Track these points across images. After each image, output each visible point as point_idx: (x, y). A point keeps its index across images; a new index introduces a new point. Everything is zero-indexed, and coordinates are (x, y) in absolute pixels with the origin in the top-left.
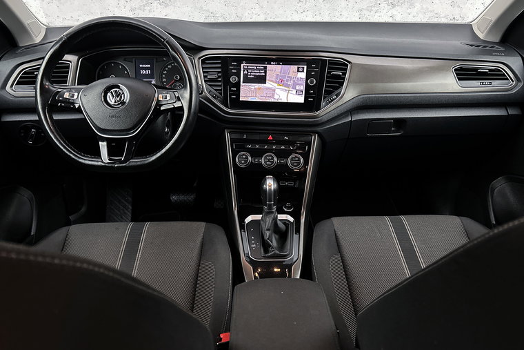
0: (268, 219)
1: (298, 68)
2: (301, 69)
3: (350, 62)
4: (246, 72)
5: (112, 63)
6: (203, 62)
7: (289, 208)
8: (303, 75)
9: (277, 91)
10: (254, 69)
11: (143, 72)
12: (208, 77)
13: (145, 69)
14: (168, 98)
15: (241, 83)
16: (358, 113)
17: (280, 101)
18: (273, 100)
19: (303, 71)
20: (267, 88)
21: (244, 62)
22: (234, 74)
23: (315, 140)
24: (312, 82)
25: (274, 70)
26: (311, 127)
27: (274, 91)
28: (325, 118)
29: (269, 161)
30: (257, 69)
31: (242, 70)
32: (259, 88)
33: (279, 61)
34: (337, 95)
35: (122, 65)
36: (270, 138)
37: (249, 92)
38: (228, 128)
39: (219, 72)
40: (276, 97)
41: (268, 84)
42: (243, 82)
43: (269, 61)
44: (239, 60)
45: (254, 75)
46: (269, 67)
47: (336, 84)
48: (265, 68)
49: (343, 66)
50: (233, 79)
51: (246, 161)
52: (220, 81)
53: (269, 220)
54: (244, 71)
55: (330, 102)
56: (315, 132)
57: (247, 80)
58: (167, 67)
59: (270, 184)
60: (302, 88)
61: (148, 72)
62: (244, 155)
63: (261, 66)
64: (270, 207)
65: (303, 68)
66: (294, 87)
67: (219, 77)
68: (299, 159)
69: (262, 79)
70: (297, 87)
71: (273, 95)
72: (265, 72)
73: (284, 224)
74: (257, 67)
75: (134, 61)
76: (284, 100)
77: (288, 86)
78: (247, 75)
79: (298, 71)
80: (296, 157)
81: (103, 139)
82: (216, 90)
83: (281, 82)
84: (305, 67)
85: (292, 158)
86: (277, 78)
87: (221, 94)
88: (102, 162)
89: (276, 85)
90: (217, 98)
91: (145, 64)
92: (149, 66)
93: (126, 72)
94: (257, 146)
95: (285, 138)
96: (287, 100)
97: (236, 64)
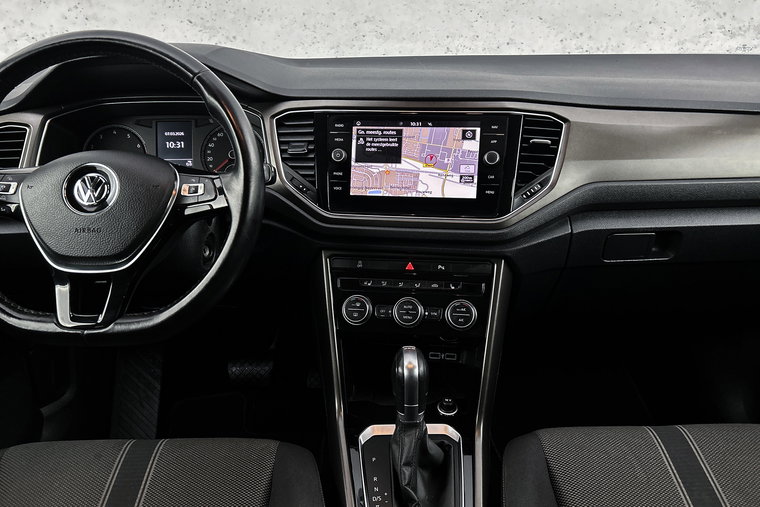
0: (407, 440)
1: (464, 132)
2: (469, 135)
3: (565, 120)
4: (362, 142)
5: (114, 128)
6: (280, 124)
7: (448, 409)
8: (474, 146)
9: (422, 176)
10: (377, 136)
11: (170, 145)
12: (290, 151)
13: (175, 139)
14: (201, 191)
15: (353, 163)
16: (583, 218)
17: (428, 195)
18: (414, 195)
19: (474, 138)
20: (403, 172)
21: (358, 123)
22: (339, 145)
23: (499, 272)
24: (492, 159)
25: (415, 137)
26: (493, 246)
27: (417, 176)
28: (521, 229)
29: (408, 314)
30: (383, 136)
31: (354, 137)
32: (388, 172)
33: (425, 120)
34: (543, 184)
35: (133, 134)
36: (410, 266)
37: (368, 180)
38: (327, 249)
39: (309, 142)
40: (421, 188)
41: (405, 164)
42: (357, 161)
43: (407, 120)
44: (349, 119)
45: (378, 147)
46: (406, 131)
47: (540, 162)
48: (400, 133)
49: (552, 127)
50: (337, 155)
51: (362, 314)
52: (312, 160)
53: (409, 441)
54: (358, 139)
55: (529, 197)
56: (498, 257)
57: (365, 156)
58: (215, 135)
59: (411, 364)
60: (473, 169)
61: (181, 145)
62: (357, 301)
63: (391, 130)
64: (411, 414)
65: (474, 132)
66: (456, 169)
67: (310, 151)
68: (469, 311)
69: (393, 155)
70: (463, 169)
71: (416, 184)
72: (400, 141)
73: (441, 445)
74: (382, 131)
75: (154, 124)
76: (437, 194)
77: (444, 167)
78: (364, 146)
79: (464, 138)
80: (462, 306)
81: (63, 278)
82: (303, 176)
83: (430, 160)
84: (478, 130)
85: (455, 308)
86: (422, 151)
87: (313, 183)
88: (58, 324)
89: (420, 165)
90: (305, 192)
91: (175, 131)
92: (182, 134)
93: (139, 146)
94: (384, 284)
95: (440, 267)
96: (443, 194)
97: (342, 125)
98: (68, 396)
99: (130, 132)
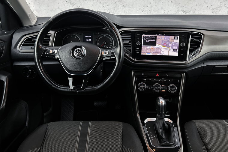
1: (175, 37)
2: (176, 38)
3: (203, 34)
4: (145, 39)
5: (71, 35)
6: (121, 34)
7: (168, 114)
8: (177, 41)
9: (162, 49)
10: (149, 38)
11: (87, 40)
12: (124, 42)
13: (88, 38)
14: (107, 53)
15: (142, 46)
16: (207, 62)
17: (164, 55)
18: (160, 55)
19: (177, 39)
20: (157, 48)
21: (144, 34)
22: (138, 40)
23: (183, 76)
24: (183, 45)
25: (160, 38)
26: (181, 69)
27: (161, 49)
28: (190, 65)
29: (157, 88)
30: (151, 38)
31: (143, 38)
32: (152, 48)
33: (163, 34)
34: (196, 52)
36: (158, 75)
37: (146, 50)
38: (133, 69)
39: (129, 40)
40: (162, 53)
41: (157, 46)
42: (143, 45)
43: (158, 33)
44: (141, 33)
45: (150, 41)
46: (158, 37)
47: (196, 46)
48: (156, 37)
49: (199, 36)
50: (138, 43)
51: (144, 88)
52: (130, 45)
54: (144, 39)
55: (193, 56)
56: (183, 72)
57: (145, 44)
58: (100, 37)
60: (177, 48)
61: (90, 40)
62: (142, 84)
63: (153, 36)
65: (177, 37)
66: (172, 48)
67: (130, 42)
68: (175, 87)
69: (154, 43)
70: (174, 48)
71: (160, 52)
72: (156, 40)
73: (167, 124)
74: (151, 36)
75: (82, 34)
77: (169, 47)
78: (145, 41)
79: (174, 39)
80: (173, 86)
81: (71, 76)
82: (128, 49)
83: (165, 45)
84: (179, 37)
85: (171, 86)
86: (162, 42)
87: (131, 51)
88: (70, 89)
89: (162, 46)
90: (128, 54)
91: (88, 36)
92: (90, 37)
93: (78, 40)
94: (150, 80)
95: (166, 75)
96: (168, 54)
97: (139, 35)
98: (51, 110)
99: (76, 36)
